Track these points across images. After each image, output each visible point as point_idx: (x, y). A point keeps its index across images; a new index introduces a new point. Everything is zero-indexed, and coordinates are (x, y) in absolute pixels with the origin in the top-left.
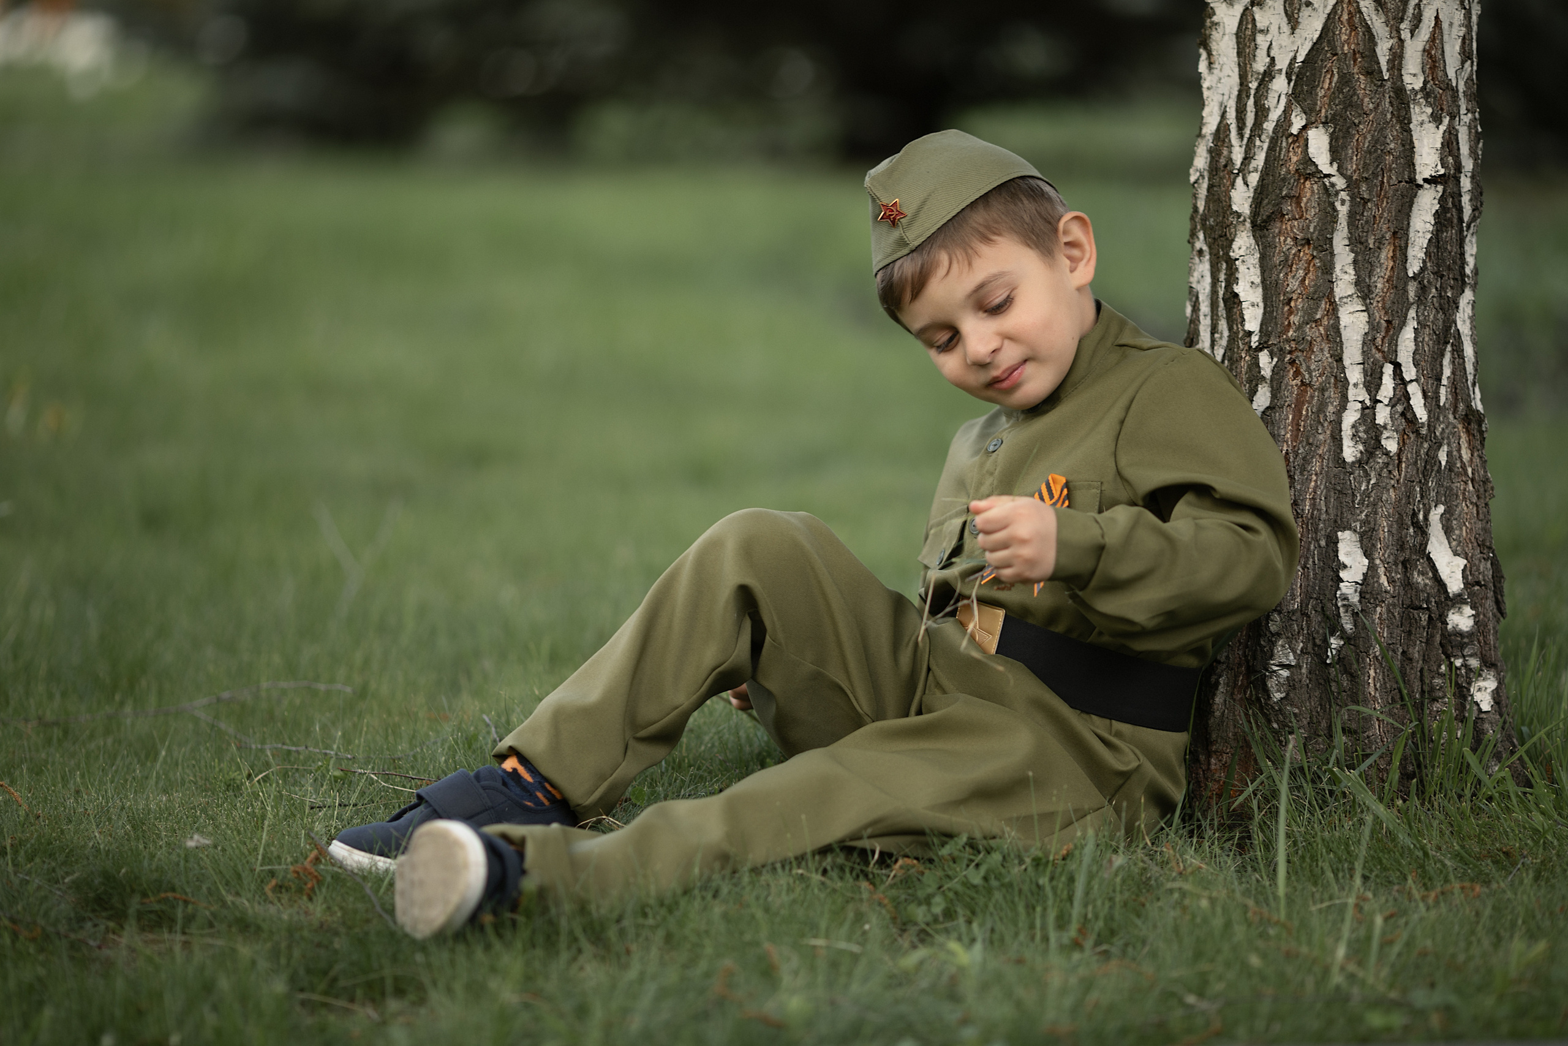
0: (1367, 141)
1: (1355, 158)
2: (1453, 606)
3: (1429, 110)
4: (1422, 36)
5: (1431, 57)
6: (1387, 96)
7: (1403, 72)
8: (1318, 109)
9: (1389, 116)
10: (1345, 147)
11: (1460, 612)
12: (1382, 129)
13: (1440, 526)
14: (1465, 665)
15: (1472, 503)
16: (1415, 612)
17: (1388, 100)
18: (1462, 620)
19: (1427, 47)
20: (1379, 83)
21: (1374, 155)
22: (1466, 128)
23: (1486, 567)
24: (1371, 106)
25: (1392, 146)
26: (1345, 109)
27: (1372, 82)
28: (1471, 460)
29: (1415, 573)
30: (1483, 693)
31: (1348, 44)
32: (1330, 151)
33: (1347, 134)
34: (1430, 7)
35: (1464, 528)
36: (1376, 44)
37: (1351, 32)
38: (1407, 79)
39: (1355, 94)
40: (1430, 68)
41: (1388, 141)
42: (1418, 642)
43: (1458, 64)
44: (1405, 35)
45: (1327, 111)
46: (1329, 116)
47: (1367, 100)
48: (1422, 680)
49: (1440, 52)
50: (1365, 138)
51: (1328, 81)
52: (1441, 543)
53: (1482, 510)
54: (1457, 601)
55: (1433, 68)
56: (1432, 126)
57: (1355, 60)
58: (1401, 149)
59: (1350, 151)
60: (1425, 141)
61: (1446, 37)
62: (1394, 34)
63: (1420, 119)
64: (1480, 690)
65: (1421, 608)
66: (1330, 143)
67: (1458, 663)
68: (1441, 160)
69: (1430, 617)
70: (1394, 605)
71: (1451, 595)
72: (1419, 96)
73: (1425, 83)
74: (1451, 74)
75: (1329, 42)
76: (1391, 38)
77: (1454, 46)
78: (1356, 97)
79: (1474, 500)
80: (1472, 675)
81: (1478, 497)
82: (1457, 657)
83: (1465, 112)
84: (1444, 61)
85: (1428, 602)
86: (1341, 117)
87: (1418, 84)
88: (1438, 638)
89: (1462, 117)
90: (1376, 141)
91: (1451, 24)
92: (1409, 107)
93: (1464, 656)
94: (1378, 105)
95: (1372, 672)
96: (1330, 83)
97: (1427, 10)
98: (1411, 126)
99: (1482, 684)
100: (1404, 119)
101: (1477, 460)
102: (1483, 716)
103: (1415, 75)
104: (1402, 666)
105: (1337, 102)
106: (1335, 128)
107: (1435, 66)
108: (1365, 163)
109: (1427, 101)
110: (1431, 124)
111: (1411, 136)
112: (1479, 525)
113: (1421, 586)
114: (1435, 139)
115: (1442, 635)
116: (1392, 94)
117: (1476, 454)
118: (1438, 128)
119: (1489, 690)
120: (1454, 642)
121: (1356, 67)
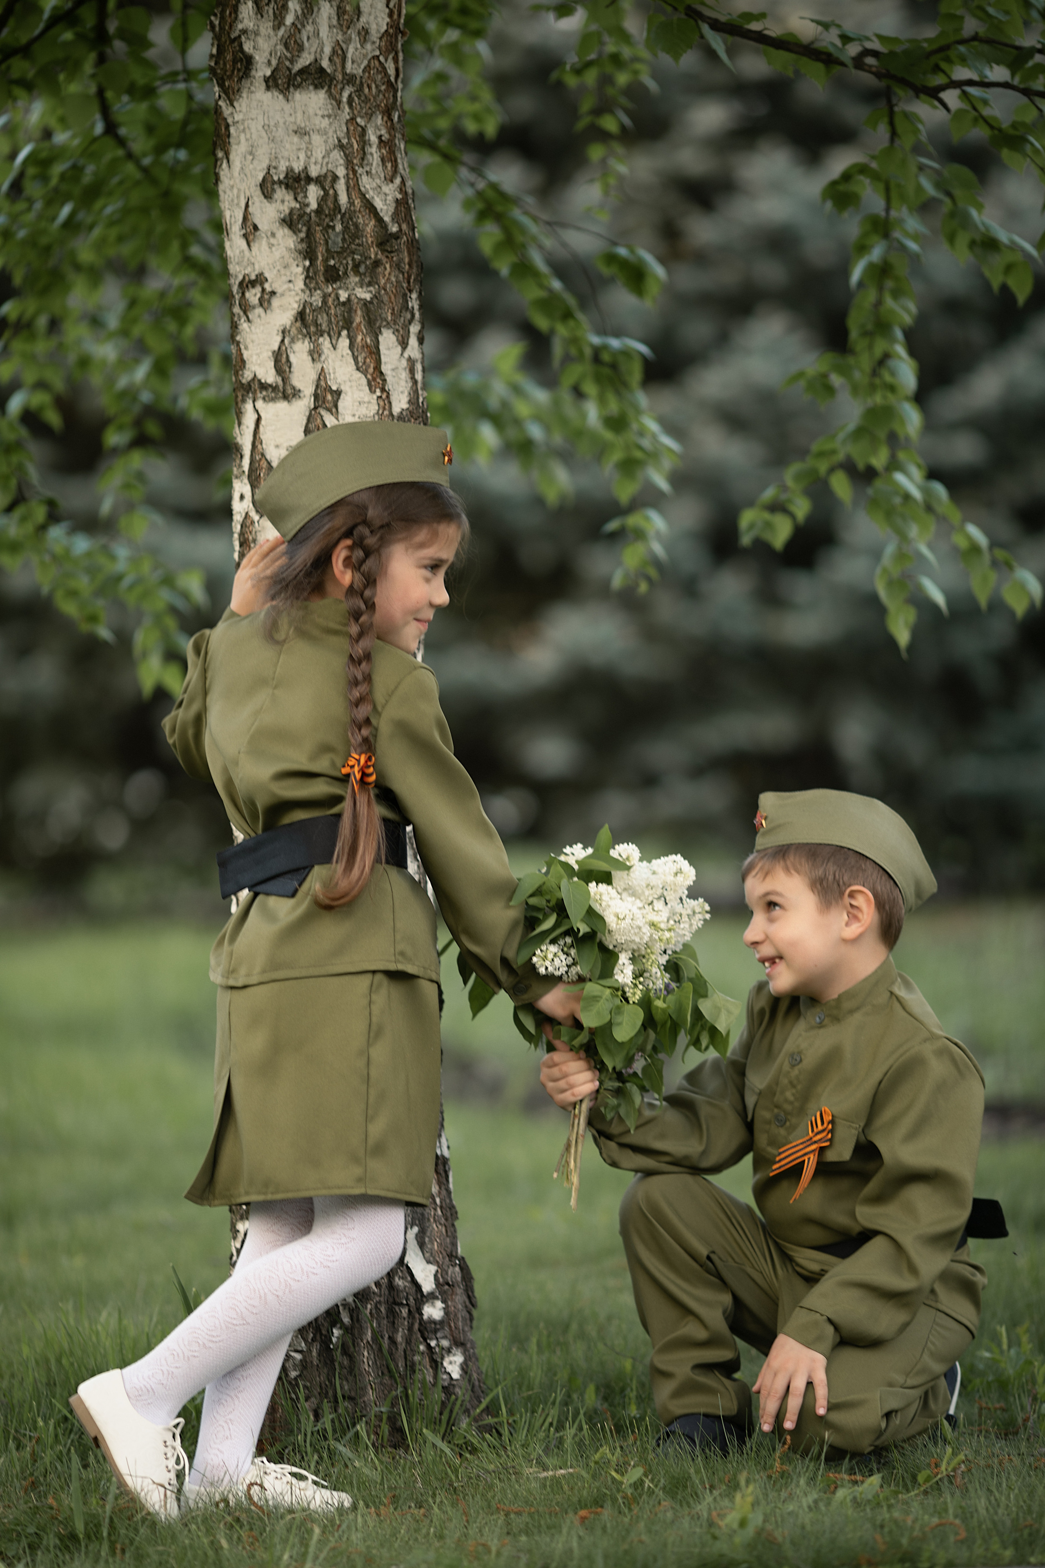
2: (427, 1301)
11: (433, 1305)
13: (415, 1242)
14: (438, 1345)
15: (441, 1224)
16: (397, 1308)
18: (434, 1311)
23: (455, 1272)
28: (439, 1192)
29: (397, 1279)
30: (453, 1365)
35: (435, 1243)
42: (400, 1329)
48: (406, 1358)
52: (417, 1255)
53: (450, 1229)
54: (432, 1296)
64: (451, 1363)
65: (402, 1304)
67: (433, 1343)
69: (409, 1311)
70: (380, 1302)
71: (425, 1293)
79: (443, 1221)
80: (444, 1352)
81: (446, 1220)
82: (431, 1339)
85: (407, 1299)
88: (416, 1326)
93: (437, 1339)
95: (366, 1354)
99: (452, 1358)
101: (444, 1192)
102: (455, 1383)
104: (389, 1347)
112: (448, 1240)
113: (401, 1288)
115: (420, 1324)
117: (443, 1188)
119: (458, 1363)
120: (428, 1329)
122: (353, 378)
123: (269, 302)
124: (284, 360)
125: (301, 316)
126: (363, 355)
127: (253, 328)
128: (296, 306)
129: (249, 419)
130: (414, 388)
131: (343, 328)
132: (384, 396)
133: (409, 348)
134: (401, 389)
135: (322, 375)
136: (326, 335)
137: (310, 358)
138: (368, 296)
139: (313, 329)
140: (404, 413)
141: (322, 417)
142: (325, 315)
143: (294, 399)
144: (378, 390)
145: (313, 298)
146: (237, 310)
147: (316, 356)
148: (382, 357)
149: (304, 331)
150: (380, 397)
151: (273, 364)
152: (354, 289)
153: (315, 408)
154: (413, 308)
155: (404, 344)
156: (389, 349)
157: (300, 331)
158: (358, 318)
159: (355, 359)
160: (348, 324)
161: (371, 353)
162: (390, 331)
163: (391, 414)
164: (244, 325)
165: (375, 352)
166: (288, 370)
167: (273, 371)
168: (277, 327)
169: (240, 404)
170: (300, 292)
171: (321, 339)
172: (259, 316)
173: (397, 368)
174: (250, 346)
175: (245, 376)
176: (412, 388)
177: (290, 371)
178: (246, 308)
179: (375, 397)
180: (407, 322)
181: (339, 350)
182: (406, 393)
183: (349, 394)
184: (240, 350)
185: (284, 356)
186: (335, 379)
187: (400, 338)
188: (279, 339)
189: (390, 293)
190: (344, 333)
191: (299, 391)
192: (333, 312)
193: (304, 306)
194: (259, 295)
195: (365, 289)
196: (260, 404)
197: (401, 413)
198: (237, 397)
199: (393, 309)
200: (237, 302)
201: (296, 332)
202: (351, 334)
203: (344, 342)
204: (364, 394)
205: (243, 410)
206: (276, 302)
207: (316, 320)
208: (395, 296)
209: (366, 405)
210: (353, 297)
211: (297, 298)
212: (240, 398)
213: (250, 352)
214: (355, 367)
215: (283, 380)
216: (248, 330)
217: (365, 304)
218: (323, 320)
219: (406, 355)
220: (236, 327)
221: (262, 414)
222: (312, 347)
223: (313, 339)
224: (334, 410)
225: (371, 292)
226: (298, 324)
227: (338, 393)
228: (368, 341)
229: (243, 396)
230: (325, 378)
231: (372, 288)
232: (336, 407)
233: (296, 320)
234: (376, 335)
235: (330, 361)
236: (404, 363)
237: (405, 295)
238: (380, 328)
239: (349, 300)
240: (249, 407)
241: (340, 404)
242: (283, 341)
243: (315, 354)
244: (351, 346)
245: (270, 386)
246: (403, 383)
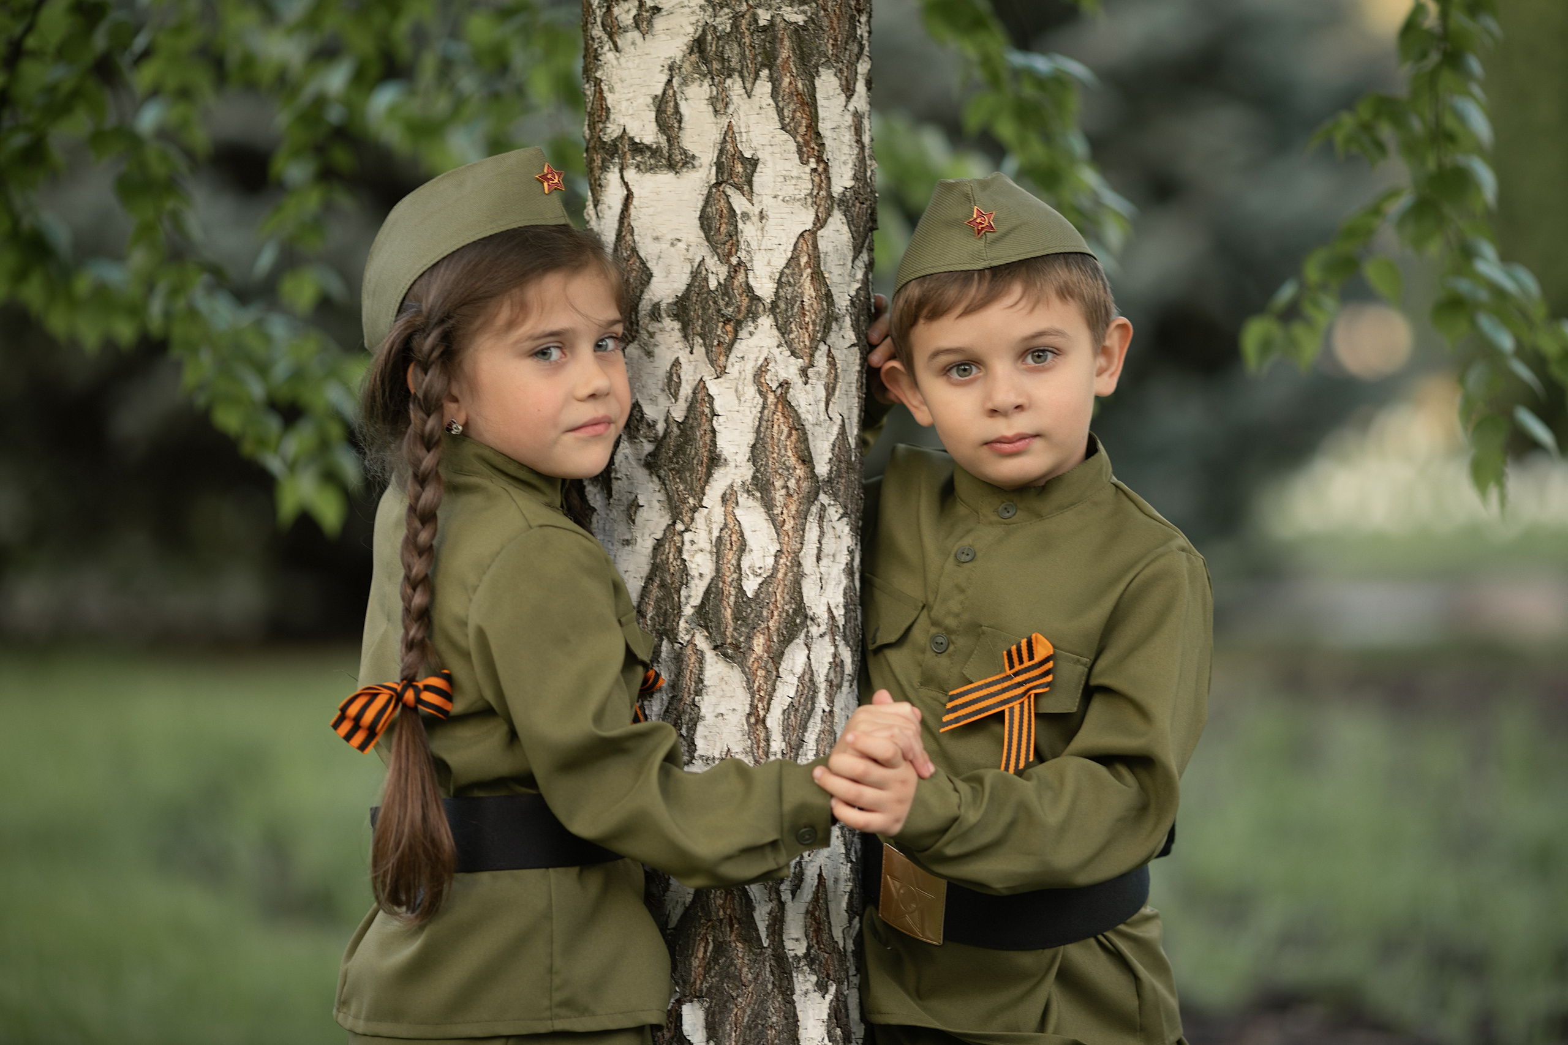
0: (746, 1015)
1: (734, 1034)
3: (814, 978)
4: (805, 896)
5: (815, 919)
6: (768, 964)
7: (784, 938)
8: (692, 980)
9: (770, 986)
10: (722, 1023)
12: (762, 1002)
17: (768, 969)
19: (810, 909)
20: (759, 951)
21: (754, 1032)
22: (856, 990)
24: (750, 976)
25: (774, 1019)
26: (722, 981)
27: (751, 950)
31: (723, 909)
32: (706, 1028)
33: (724, 1009)
34: (812, 864)
36: (753, 909)
37: (726, 896)
38: (789, 944)
39: (732, 964)
40: (815, 931)
41: (770, 1014)
43: (845, 923)
44: (786, 896)
45: (702, 983)
46: (705, 990)
47: (745, 970)
49: (824, 913)
50: (744, 1012)
51: (702, 950)
55: (818, 931)
56: (818, 995)
57: (732, 926)
58: (784, 1022)
59: (728, 1027)
60: (811, 1012)
61: (831, 896)
62: (774, 896)
63: (804, 988)
66: (706, 1019)
68: (829, 1032)
72: (802, 964)
73: (809, 948)
74: (838, 934)
75: (703, 909)
76: (771, 901)
77: (839, 904)
78: (733, 968)
83: (855, 973)
84: (830, 923)
86: (718, 990)
87: (801, 950)
89: (851, 978)
90: (756, 1015)
91: (836, 881)
92: (792, 977)
94: (758, 975)
96: (705, 952)
97: (809, 867)
98: (795, 997)
100: (787, 990)
103: (797, 940)
105: (712, 974)
106: (711, 1002)
107: (819, 929)
108: (744, 1039)
109: (811, 969)
110: (816, 994)
111: (795, 1008)
114: (821, 1010)
116: (773, 962)
118: (824, 997)
121: (733, 935)
122: (776, 140)
123: (650, 23)
124: (670, 110)
125: (698, 45)
126: (792, 106)
127: (622, 60)
128: (691, 30)
129: (613, 195)
130: (861, 156)
131: (763, 65)
132: (820, 169)
133: (855, 97)
134: (844, 158)
135: (729, 134)
136: (736, 75)
137: (711, 108)
138: (800, 19)
139: (716, 65)
140: (848, 194)
141: (728, 196)
142: (735, 46)
143: (685, 170)
144: (812, 160)
145: (718, 20)
146: (597, 32)
147: (720, 106)
148: (820, 110)
149: (704, 68)
150: (814, 170)
151: (653, 115)
152: (780, 8)
153: (718, 184)
154: (861, 36)
155: (849, 91)
156: (828, 98)
157: (696, 68)
158: (785, 52)
159: (780, 111)
160: (769, 60)
161: (803, 104)
162: (832, 71)
163: (830, 196)
164: (608, 56)
165: (809, 103)
166: (676, 125)
167: (653, 127)
168: (661, 61)
169: (597, 173)
170: (698, 10)
171: (729, 81)
172: (633, 43)
173: (838, 127)
174: (618, 87)
175: (609, 131)
176: (858, 154)
177: (680, 128)
178: (613, 30)
179: (808, 169)
180: (854, 58)
181: (755, 99)
182: (850, 165)
183: (770, 164)
184: (601, 91)
185: (672, 104)
186: (749, 141)
187: (844, 82)
188: (664, 78)
189: (832, 15)
190: (765, 73)
191: (694, 157)
192: (747, 40)
193: (704, 31)
194: (634, 12)
195: (795, 9)
196: (631, 174)
197: (844, 194)
198: (592, 161)
199: (836, 40)
200: (599, 20)
201: (690, 69)
202: (775, 75)
203: (763, 87)
204: (791, 164)
205: (603, 182)
206: (659, 23)
207: (722, 52)
208: (839, 19)
209: (794, 182)
210: (778, 19)
211: (693, 19)
212: (598, 162)
213: (617, 95)
214: (779, 125)
215: (668, 140)
216: (615, 63)
217: (796, 30)
218: (732, 52)
219: (851, 108)
220: (596, 58)
221: (634, 189)
222: (715, 93)
223: (717, 80)
224: (746, 188)
225: (804, 12)
226: (694, 57)
227: (753, 163)
228: (800, 85)
229: (603, 161)
230: (734, 139)
231: (806, 7)
232: (750, 183)
233: (691, 52)
234: (811, 76)
235: (741, 114)
236: (849, 119)
237: (852, 17)
238: (816, 66)
239: (772, 23)
240: (612, 177)
241: (756, 179)
242: (669, 82)
243: (719, 104)
244: (775, 94)
245: (649, 148)
246: (846, 149)
